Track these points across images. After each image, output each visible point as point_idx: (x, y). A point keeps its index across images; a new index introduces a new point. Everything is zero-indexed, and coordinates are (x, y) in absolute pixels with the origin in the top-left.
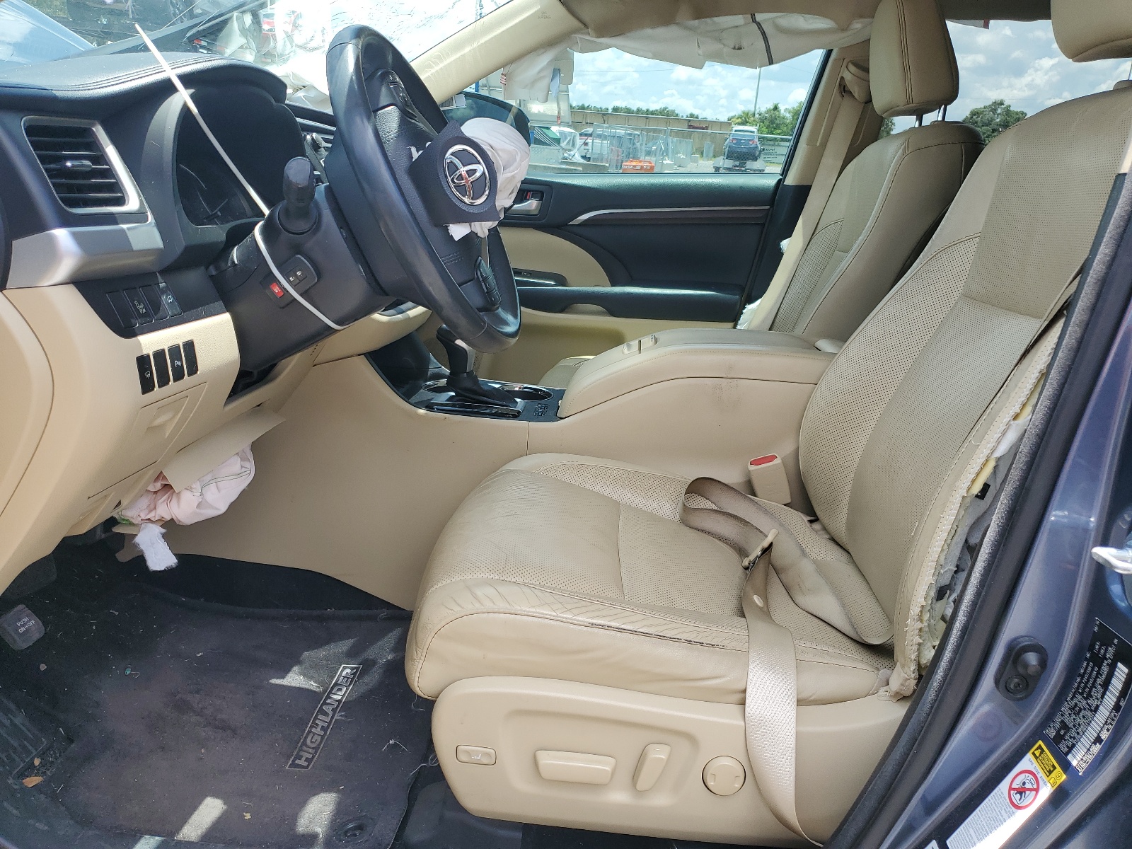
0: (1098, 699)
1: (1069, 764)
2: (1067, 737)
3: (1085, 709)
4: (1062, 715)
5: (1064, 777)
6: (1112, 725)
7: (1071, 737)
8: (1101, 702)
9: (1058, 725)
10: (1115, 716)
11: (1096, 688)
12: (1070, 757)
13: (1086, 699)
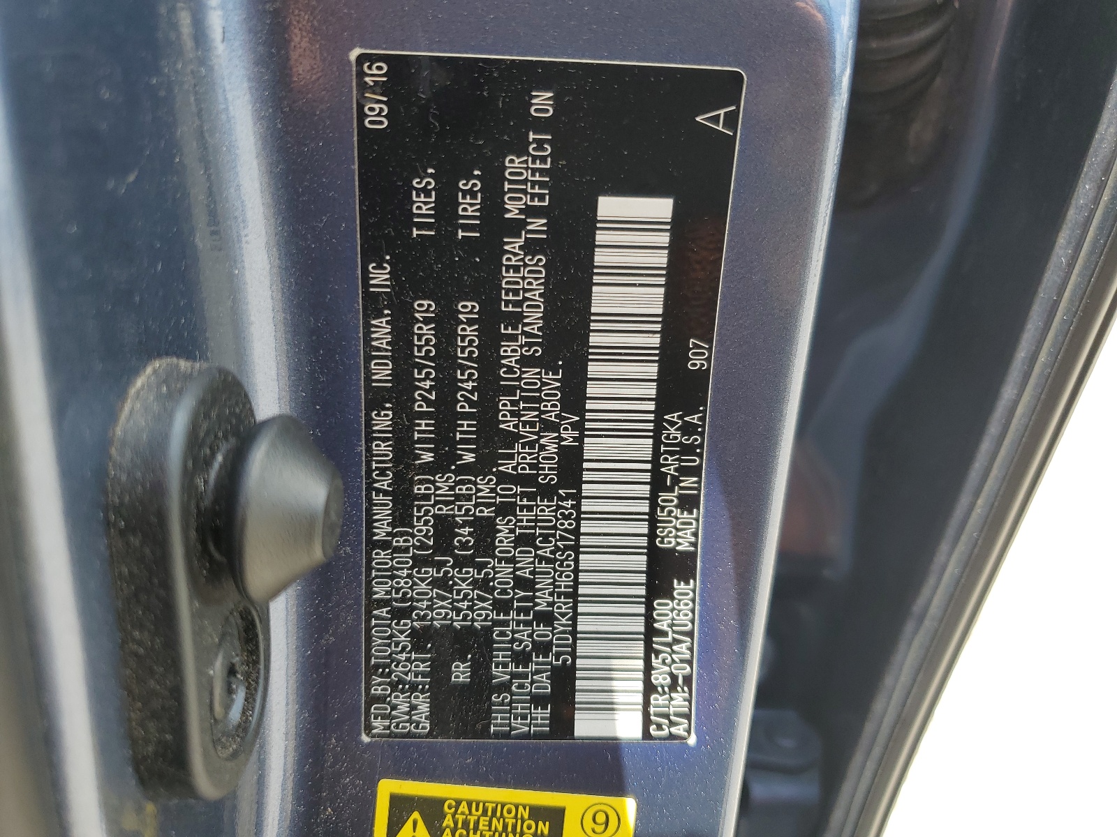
0: (554, 427)
1: (609, 749)
2: (500, 674)
3: (506, 510)
4: (399, 614)
5: (629, 806)
6: (696, 471)
7: (522, 658)
8: (579, 426)
9: (415, 667)
10: (688, 429)
11: (511, 391)
12: (586, 726)
13: (483, 466)
